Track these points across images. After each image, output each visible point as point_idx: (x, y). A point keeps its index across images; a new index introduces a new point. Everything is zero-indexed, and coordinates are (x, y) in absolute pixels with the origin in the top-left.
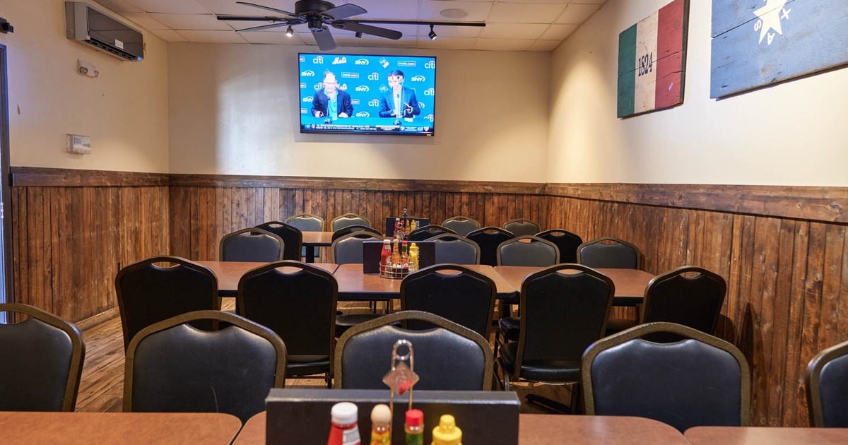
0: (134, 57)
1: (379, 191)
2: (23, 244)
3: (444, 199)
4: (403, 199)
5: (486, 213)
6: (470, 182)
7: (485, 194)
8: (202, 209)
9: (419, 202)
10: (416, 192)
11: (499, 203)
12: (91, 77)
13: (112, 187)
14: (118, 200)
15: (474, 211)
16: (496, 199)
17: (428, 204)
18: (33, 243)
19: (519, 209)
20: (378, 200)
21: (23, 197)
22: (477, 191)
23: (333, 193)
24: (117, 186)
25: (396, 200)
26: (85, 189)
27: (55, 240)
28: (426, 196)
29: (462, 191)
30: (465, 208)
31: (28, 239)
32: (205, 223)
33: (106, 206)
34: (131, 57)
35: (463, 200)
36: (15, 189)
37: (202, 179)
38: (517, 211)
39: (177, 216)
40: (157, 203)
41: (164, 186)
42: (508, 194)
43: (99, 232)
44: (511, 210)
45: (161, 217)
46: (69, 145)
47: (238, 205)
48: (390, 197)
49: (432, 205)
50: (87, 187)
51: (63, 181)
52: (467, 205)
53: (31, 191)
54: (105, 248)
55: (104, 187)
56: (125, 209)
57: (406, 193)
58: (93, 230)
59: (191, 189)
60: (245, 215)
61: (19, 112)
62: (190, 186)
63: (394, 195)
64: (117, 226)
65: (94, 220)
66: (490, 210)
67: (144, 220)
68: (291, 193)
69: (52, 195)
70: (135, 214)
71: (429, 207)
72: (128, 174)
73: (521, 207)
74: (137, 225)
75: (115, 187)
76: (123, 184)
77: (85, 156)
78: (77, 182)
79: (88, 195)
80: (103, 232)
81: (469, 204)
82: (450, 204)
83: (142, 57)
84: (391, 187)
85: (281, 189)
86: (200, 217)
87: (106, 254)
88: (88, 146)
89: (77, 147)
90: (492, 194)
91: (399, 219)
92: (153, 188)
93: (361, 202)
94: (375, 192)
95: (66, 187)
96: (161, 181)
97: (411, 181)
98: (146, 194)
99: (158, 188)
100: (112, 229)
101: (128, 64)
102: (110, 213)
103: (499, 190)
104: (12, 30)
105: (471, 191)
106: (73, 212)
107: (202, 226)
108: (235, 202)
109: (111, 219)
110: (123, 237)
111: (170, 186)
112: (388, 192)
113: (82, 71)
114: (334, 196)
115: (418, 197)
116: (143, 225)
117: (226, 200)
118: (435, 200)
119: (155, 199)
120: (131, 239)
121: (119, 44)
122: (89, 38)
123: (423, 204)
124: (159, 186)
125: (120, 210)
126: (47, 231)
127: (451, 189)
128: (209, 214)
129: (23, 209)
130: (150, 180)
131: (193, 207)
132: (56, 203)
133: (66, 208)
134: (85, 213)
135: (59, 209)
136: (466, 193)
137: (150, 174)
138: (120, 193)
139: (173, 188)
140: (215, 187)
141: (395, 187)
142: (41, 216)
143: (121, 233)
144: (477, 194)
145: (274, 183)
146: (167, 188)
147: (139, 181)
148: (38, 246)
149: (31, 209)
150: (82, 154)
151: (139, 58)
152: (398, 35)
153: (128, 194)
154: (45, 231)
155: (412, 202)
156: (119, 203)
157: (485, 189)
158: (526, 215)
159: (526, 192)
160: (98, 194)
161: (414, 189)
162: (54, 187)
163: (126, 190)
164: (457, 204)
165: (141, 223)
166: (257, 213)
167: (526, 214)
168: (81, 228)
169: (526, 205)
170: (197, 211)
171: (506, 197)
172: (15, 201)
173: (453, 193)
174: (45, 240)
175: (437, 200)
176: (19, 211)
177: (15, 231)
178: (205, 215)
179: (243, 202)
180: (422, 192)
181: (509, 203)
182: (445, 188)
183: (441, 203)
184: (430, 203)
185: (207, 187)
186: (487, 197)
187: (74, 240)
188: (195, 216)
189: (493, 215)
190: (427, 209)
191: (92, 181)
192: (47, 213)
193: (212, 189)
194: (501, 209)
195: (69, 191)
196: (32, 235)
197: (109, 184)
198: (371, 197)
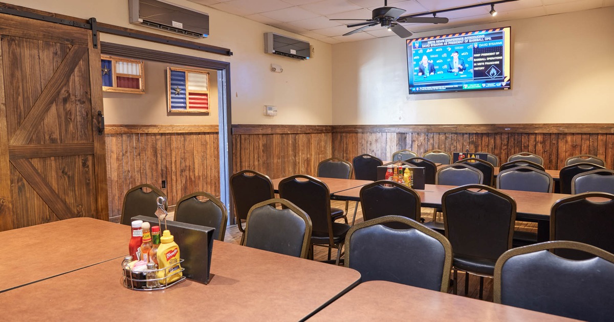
0: (304, 58)
1: (466, 134)
2: (238, 164)
3: (520, 139)
4: (485, 139)
5: (559, 150)
6: (544, 124)
7: (558, 134)
8: (350, 147)
9: (498, 141)
10: (496, 134)
11: (572, 141)
12: (279, 72)
13: (291, 134)
14: (296, 141)
15: (548, 148)
16: (569, 138)
17: (506, 143)
18: (244, 164)
19: (594, 147)
20: (465, 140)
21: (238, 140)
22: (551, 132)
23: (432, 135)
24: (295, 134)
25: (480, 140)
26: (274, 135)
27: (256, 163)
28: (505, 137)
29: (536, 132)
30: (539, 146)
31: (241, 162)
32: (351, 156)
33: (288, 145)
34: (303, 58)
35: (537, 140)
36: (234, 136)
37: (350, 128)
38: (591, 148)
39: (336, 151)
40: (323, 144)
41: (329, 133)
42: (582, 134)
43: (283, 160)
44: (585, 147)
45: (326, 152)
46: (265, 111)
47: (371, 144)
48: (474, 138)
49: (509, 144)
50: (276, 134)
51: (261, 132)
52: (541, 143)
53: (243, 137)
54: (287, 169)
55: (286, 134)
56: (301, 147)
57: (488, 135)
58: (279, 158)
59: (344, 134)
60: (375, 151)
61: (237, 96)
62: (343, 133)
63: (478, 136)
64: (295, 156)
65: (280, 153)
66: (563, 147)
67: (313, 153)
68: (404, 136)
69: (255, 139)
70: (307, 150)
71: (507, 145)
72: (302, 126)
73: (596, 144)
74: (308, 156)
75: (293, 134)
76: (299, 132)
77: (275, 117)
78: (269, 131)
79: (276, 139)
80: (286, 160)
81: (543, 142)
82: (525, 143)
83: (309, 56)
84: (475, 130)
85: (397, 134)
86: (348, 152)
87: (287, 172)
88: (276, 111)
89: (269, 112)
90: (566, 134)
91: (462, 154)
92: (320, 134)
93: (452, 142)
94: (463, 134)
95: (263, 135)
96: (326, 130)
97: (492, 125)
98: (314, 138)
99: (323, 134)
100: (291, 158)
101: (302, 63)
102: (290, 149)
103: (572, 131)
104: (232, 54)
105: (545, 131)
106: (267, 148)
107: (350, 157)
108: (369, 143)
109: (291, 152)
110: (299, 163)
111: (333, 133)
112: (473, 134)
113: (273, 70)
114: (433, 137)
115: (498, 137)
116: (313, 156)
117: (363, 141)
118: (512, 140)
119: (321, 141)
120: (304, 165)
121: (293, 52)
122: (274, 51)
123: (501, 143)
124: (324, 133)
125: (297, 147)
126: (252, 158)
127: (527, 131)
128: (354, 150)
129: (238, 147)
130: (318, 130)
131: (345, 146)
132: (257, 143)
133: (263, 146)
134: (274, 149)
135: (259, 146)
136: (540, 134)
137: (318, 126)
138: (297, 137)
139: (334, 134)
140: (357, 133)
141: (479, 130)
142: (248, 150)
143: (297, 161)
144: (550, 134)
145: (393, 129)
146: (330, 134)
147: (310, 130)
148: (247, 166)
149: (242, 146)
150: (273, 116)
151: (307, 58)
152: (445, 20)
153: (302, 139)
154: (251, 158)
155: (492, 141)
156: (296, 143)
157: (559, 130)
158: (601, 152)
159: (600, 132)
160: (282, 138)
161: (494, 131)
162: (256, 134)
163: (301, 136)
164: (532, 143)
165: (311, 155)
166: (382, 150)
167: (601, 150)
168: (272, 157)
169: (600, 143)
170: (347, 148)
171: (580, 136)
172: (234, 142)
173: (529, 134)
174: (251, 163)
175: (514, 140)
176: (236, 147)
177: (234, 158)
178: (351, 150)
179: (373, 142)
180: (501, 134)
181: (583, 141)
182: (521, 130)
183: (517, 143)
184: (508, 142)
185: (353, 133)
186: (561, 137)
187: (267, 164)
188: (346, 151)
189: (566, 152)
190: (505, 147)
191: (278, 131)
192: (252, 148)
193: (355, 134)
194: (574, 147)
195: (264, 137)
196: (243, 160)
197: (289, 132)
198: (460, 138)
